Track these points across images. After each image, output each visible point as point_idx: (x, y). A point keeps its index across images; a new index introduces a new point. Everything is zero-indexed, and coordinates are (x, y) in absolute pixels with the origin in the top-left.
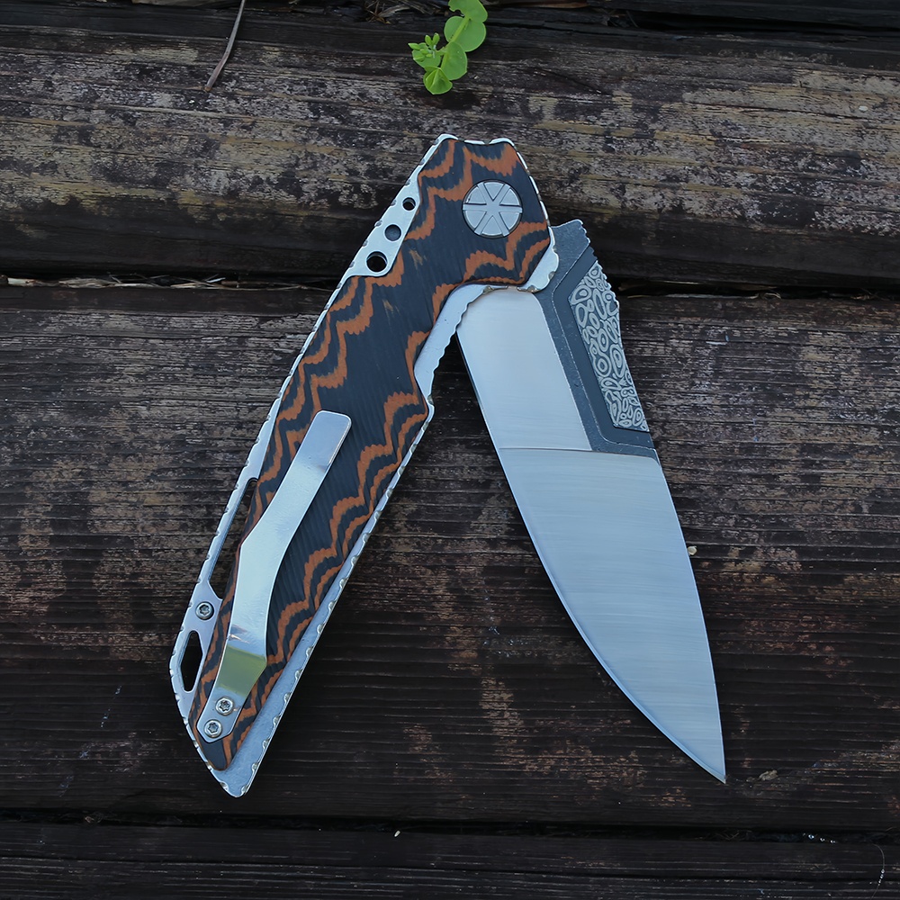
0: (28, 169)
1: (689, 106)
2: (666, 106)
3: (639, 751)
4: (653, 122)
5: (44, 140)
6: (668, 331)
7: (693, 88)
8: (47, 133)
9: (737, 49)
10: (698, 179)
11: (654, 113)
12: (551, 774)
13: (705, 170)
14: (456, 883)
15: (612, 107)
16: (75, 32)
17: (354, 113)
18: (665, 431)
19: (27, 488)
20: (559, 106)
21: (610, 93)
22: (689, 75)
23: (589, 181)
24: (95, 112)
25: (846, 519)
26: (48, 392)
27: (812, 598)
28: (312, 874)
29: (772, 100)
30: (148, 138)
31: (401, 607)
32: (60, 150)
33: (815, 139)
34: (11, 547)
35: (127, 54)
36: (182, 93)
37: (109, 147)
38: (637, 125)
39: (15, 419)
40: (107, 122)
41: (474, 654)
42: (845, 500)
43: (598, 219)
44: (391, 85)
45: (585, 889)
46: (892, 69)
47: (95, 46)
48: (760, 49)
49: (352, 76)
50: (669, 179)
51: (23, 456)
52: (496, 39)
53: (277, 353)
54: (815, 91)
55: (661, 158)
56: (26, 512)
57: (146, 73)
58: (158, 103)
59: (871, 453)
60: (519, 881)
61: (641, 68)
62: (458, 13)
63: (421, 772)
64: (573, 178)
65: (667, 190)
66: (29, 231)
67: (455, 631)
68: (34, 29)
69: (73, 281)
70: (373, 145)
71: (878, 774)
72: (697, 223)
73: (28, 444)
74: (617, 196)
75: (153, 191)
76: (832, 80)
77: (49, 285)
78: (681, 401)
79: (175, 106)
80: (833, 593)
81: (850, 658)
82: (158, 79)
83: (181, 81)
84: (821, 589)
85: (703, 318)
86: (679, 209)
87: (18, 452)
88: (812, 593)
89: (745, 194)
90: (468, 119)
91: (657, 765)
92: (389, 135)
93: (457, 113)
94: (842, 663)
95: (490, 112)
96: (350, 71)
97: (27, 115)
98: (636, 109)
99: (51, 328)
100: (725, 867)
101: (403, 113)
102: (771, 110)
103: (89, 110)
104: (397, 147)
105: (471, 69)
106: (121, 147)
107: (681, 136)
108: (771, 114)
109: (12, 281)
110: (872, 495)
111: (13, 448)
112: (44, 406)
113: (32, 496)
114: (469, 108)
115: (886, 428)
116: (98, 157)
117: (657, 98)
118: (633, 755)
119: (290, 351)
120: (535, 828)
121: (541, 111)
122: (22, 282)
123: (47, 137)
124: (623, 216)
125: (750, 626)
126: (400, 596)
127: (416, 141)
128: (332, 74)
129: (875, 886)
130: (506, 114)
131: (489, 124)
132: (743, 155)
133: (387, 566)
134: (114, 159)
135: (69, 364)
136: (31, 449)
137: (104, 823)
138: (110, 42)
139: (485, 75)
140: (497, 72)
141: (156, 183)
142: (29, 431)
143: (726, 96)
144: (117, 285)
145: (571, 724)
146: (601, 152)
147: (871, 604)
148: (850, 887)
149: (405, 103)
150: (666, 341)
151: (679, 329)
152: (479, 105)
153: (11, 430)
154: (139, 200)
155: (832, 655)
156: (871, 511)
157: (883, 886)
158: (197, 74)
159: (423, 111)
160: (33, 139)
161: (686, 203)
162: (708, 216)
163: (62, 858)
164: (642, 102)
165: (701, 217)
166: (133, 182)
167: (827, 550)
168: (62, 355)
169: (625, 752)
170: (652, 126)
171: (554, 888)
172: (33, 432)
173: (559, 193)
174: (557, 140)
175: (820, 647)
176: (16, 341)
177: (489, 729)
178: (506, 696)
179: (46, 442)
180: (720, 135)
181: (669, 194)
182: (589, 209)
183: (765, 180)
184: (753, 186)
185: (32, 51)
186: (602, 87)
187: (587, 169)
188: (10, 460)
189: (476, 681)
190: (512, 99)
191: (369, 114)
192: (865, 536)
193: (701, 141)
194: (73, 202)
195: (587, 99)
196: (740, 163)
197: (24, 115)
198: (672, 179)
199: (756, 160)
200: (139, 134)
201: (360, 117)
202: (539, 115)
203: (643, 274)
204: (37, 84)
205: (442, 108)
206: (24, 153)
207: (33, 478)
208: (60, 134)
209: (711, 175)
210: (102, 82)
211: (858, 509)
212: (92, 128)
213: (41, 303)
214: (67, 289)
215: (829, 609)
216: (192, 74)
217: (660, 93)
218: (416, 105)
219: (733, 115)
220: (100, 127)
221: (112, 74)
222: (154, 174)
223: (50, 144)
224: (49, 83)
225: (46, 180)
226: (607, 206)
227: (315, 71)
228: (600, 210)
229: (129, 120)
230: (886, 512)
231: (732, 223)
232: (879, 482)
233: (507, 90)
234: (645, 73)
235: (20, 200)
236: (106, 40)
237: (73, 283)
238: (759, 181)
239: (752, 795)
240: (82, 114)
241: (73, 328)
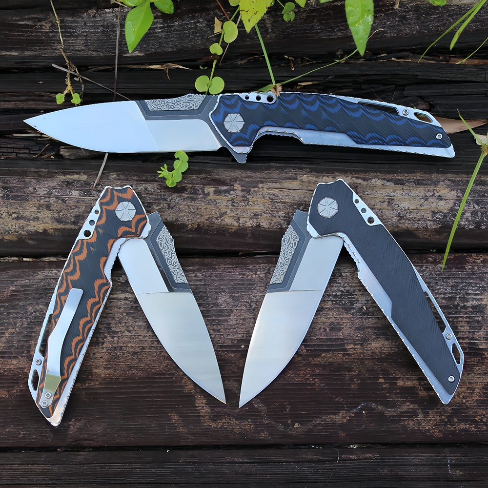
0: (29, 220)
1: (261, 189)
2: (253, 189)
3: (251, 419)
4: (249, 195)
5: (34, 209)
6: (257, 269)
7: (262, 182)
8: (35, 206)
9: (277, 168)
10: (265, 215)
11: (249, 192)
12: (221, 428)
13: (267, 212)
14: (189, 468)
15: (234, 190)
16: (44, 170)
17: (143, 195)
18: (257, 305)
19: (33, 333)
20: (215, 191)
21: (233, 185)
22: (260, 178)
23: (227, 217)
24: (52, 199)
25: (321, 334)
26: (39, 299)
27: (310, 362)
28: (138, 467)
29: (290, 186)
30: (71, 207)
31: (166, 371)
32: (40, 212)
33: (306, 199)
34: (28, 355)
35: (62, 177)
36: (82, 190)
37: (57, 211)
38: (243, 197)
39: (28, 309)
40: (56, 202)
41: (193, 387)
42: (321, 327)
43: (231, 230)
44: (156, 185)
45: (235, 468)
46: (331, 174)
47: (50, 175)
48: (285, 168)
49: (142, 182)
50: (255, 215)
51: (31, 322)
52: (192, 168)
53: (119, 282)
54: (305, 182)
55: (252, 208)
56: (33, 342)
57: (69, 184)
58: (74, 194)
59: (329, 310)
60: (211, 466)
61: (244, 176)
62: (178, 159)
63: (175, 429)
64: (221, 216)
65: (255, 219)
66: (30, 242)
67: (185, 379)
68: (29, 170)
69: (46, 258)
70: (150, 207)
71: (335, 424)
72: (265, 231)
73: (33, 317)
74: (237, 222)
75: (73, 226)
76: (311, 178)
77: (38, 260)
78: (262, 294)
79: (80, 195)
80: (318, 360)
81: (324, 383)
82: (73, 186)
83: (81, 186)
84: (313, 359)
85: (269, 264)
86: (259, 226)
87: (29, 321)
88: (310, 361)
89: (282, 220)
90: (183, 197)
91: (258, 423)
92: (156, 203)
93: (179, 195)
94: (321, 385)
95: (191, 194)
96: (141, 181)
97: (28, 200)
98: (242, 191)
99: (39, 276)
100: (282, 458)
101: (160, 195)
102: (290, 189)
103: (49, 198)
104: (159, 207)
105: (183, 178)
106: (61, 210)
107: (258, 200)
108: (290, 191)
109: (25, 259)
110: (330, 325)
111: (27, 319)
112: (38, 304)
113: (35, 336)
114: (184, 193)
115: (334, 301)
116: (53, 215)
117: (249, 187)
118: (249, 420)
119: (124, 281)
120: (217, 447)
121: (209, 193)
122: (28, 259)
123: (35, 208)
124: (239, 229)
125: (289, 373)
126: (166, 367)
127: (165, 205)
128: (135, 182)
129: (336, 463)
130: (197, 194)
131: (191, 198)
132: (281, 206)
133: (161, 357)
134: (59, 215)
135: (46, 289)
136: (34, 319)
137: (64, 451)
138: (56, 173)
139: (189, 180)
140: (193, 179)
141: (74, 223)
142: (33, 313)
143: (274, 185)
144: (62, 259)
145: (228, 410)
146: (231, 207)
147: (331, 364)
148: (327, 464)
149: (161, 191)
150: (256, 273)
151: (260, 269)
152: (187, 191)
153: (26, 313)
154: (68, 229)
155: (318, 382)
156: (330, 330)
157: (338, 463)
158: (87, 183)
159: (167, 194)
160: (30, 209)
161: (261, 223)
162: (269, 228)
163: (51, 464)
164: (245, 188)
165: (267, 228)
166: (66, 223)
167: (315, 345)
168: (43, 286)
169: (247, 419)
170: (248, 197)
171: (224, 468)
172: (34, 313)
173: (216, 221)
174: (215, 203)
175: (314, 380)
176: (27, 281)
177: (199, 413)
178: (204, 401)
179: (39, 317)
180: (272, 199)
181: (255, 220)
182: (227, 227)
183: (288, 214)
184: (285, 217)
185: (29, 178)
186: (229, 183)
187: (226, 213)
188: (26, 323)
189: (193, 396)
190: (199, 189)
191: (148, 196)
192: (328, 340)
193: (265, 201)
194: (45, 231)
195: (225, 188)
196: (279, 209)
197: (26, 201)
198: (256, 215)
199: (285, 207)
200: (67, 206)
201: (145, 197)
202: (208, 194)
203: (247, 249)
204: (31, 189)
205: (174, 193)
206: (27, 214)
207: (35, 330)
208: (40, 207)
209: (270, 213)
210: (54, 188)
211: (325, 330)
212: (51, 204)
213: (36, 267)
214: (44, 262)
215: (316, 366)
216: (85, 184)
217: (250, 185)
218: (165, 192)
219: (276, 192)
220: (53, 204)
221: (57, 184)
222: (73, 220)
223: (36, 210)
224: (35, 189)
225: (35, 223)
226: (233, 226)
227: (129, 181)
228: (231, 227)
229: (64, 201)
230: (335, 331)
231: (278, 230)
232: (332, 320)
233: (197, 186)
234: (245, 178)
235: (27, 231)
236: (55, 172)
237: (46, 259)
238: (286, 215)
239: (292, 432)
240: (47, 199)
241: (47, 276)
